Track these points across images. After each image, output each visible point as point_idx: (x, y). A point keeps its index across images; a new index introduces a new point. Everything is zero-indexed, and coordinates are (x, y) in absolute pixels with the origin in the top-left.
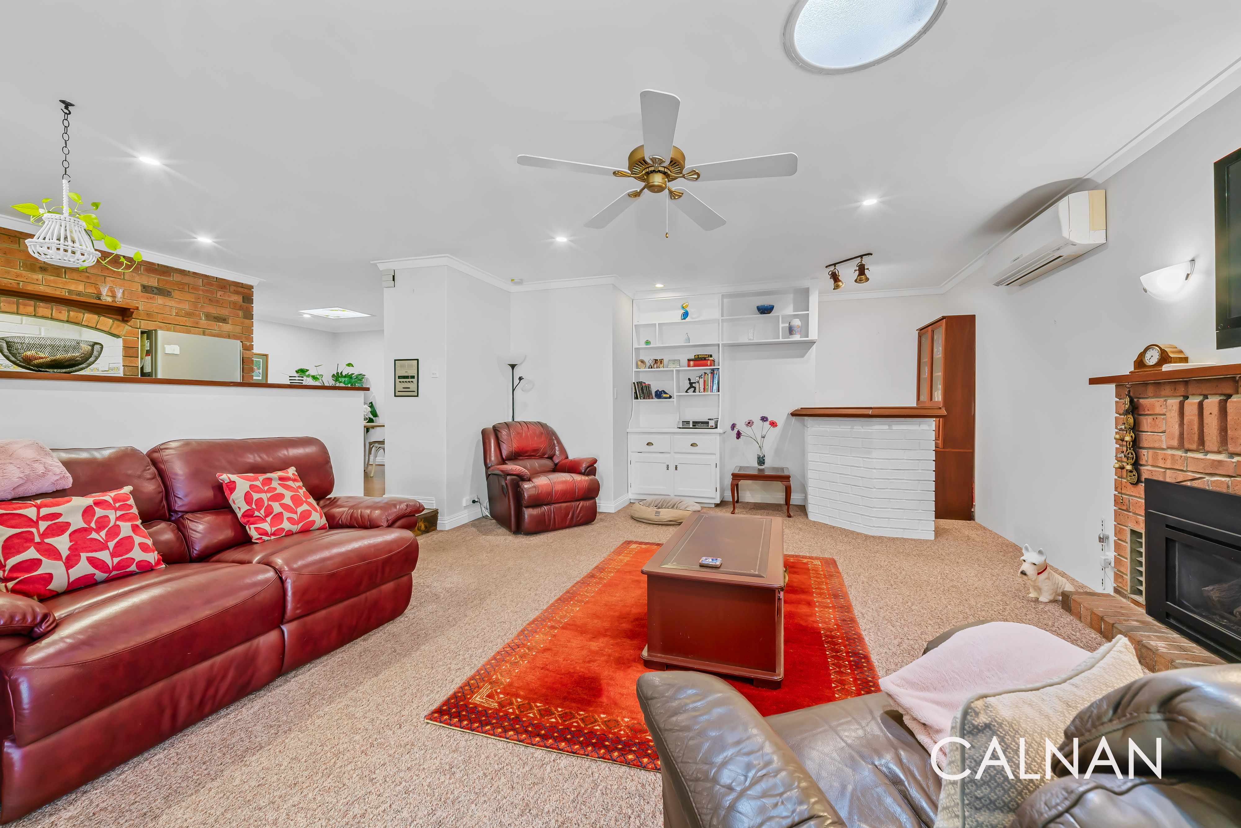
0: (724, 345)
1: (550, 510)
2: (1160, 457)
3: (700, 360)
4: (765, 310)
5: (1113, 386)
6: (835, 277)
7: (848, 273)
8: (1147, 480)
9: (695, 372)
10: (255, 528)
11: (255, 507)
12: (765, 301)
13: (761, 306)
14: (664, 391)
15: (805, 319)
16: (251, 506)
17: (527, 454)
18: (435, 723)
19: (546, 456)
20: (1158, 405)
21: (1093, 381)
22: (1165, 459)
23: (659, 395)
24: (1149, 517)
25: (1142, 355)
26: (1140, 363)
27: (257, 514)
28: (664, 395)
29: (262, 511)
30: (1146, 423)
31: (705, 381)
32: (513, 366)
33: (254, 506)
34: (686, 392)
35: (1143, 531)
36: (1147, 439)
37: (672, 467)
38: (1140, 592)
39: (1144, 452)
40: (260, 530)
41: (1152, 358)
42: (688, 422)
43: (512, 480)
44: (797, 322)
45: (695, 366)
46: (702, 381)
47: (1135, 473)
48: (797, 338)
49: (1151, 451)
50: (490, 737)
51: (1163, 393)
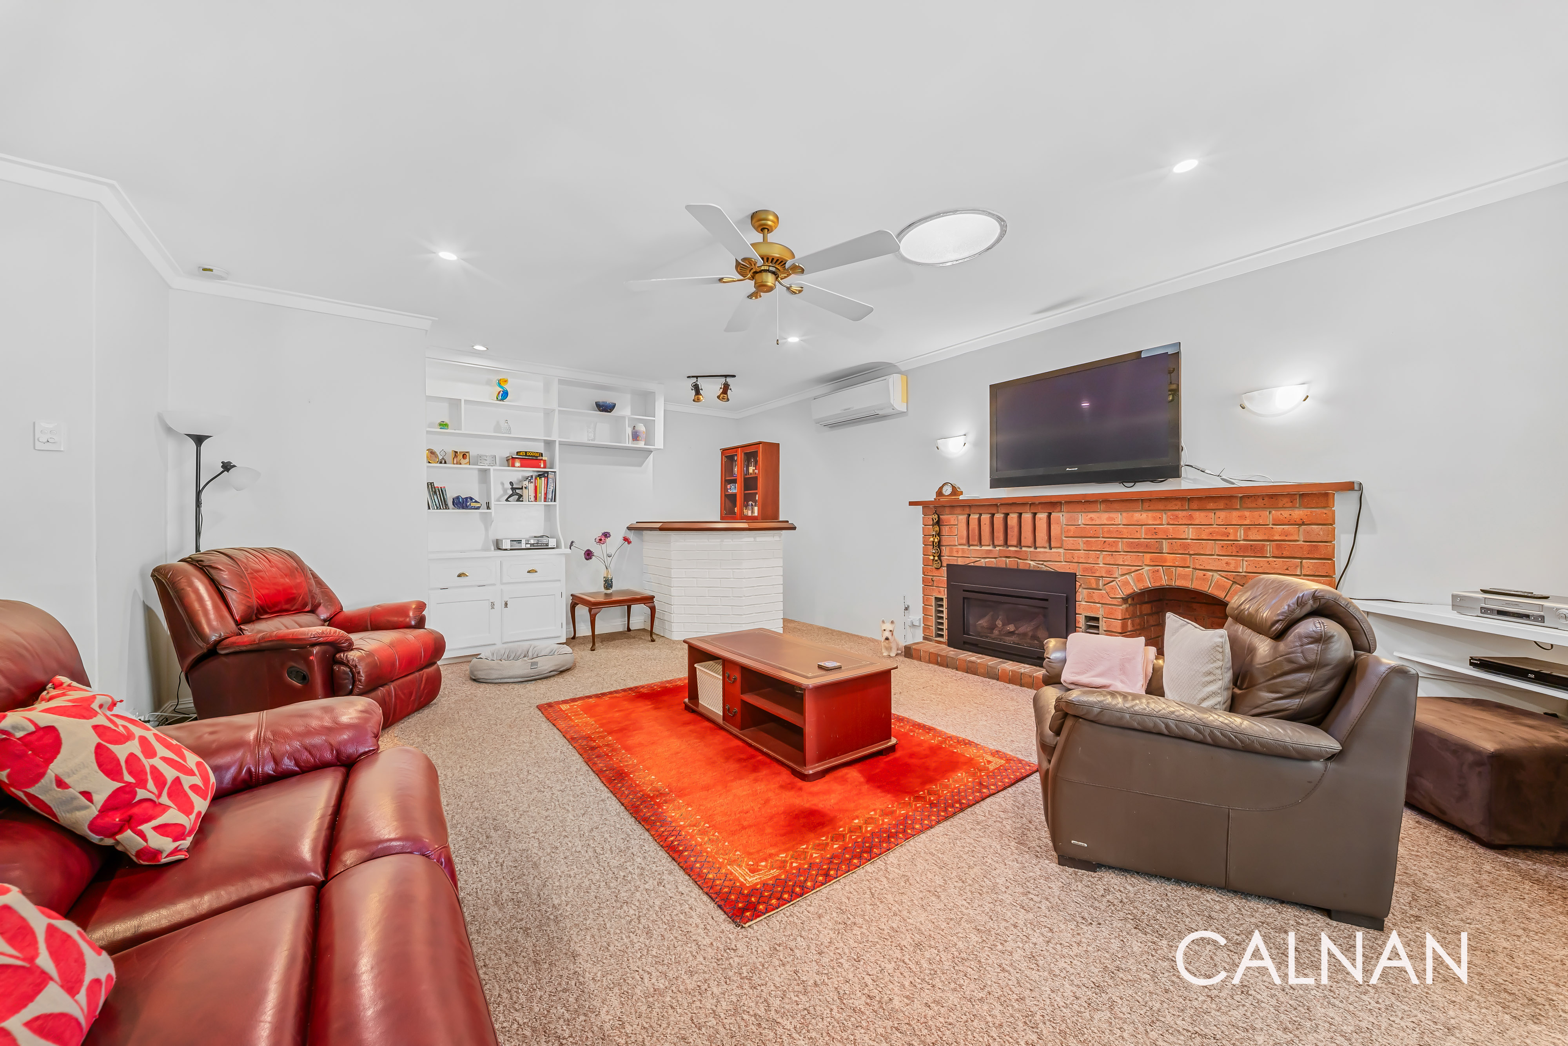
0: (561, 443)
1: (389, 693)
2: (955, 550)
3: (529, 459)
4: (605, 408)
5: (921, 507)
6: (697, 389)
7: (710, 389)
8: (948, 566)
9: (518, 473)
10: (155, 829)
11: (131, 780)
12: (606, 397)
13: (603, 402)
14: (471, 499)
15: (650, 425)
16: (121, 780)
17: (277, 609)
18: (758, 919)
19: (307, 609)
20: (952, 519)
21: (911, 504)
22: (957, 552)
23: (462, 503)
24: (950, 588)
25: (941, 488)
26: (940, 493)
27: (141, 794)
28: (473, 504)
29: (151, 784)
30: (945, 530)
31: (536, 488)
32: (199, 440)
33: (128, 778)
34: (507, 500)
35: (945, 597)
36: (945, 540)
37: (499, 605)
38: (942, 636)
39: (944, 548)
40: (169, 829)
41: (947, 491)
42: (519, 541)
43: (324, 653)
44: (641, 428)
45: (522, 466)
46: (531, 487)
47: (939, 561)
48: (641, 444)
49: (948, 547)
50: (821, 888)
51: (956, 512)
